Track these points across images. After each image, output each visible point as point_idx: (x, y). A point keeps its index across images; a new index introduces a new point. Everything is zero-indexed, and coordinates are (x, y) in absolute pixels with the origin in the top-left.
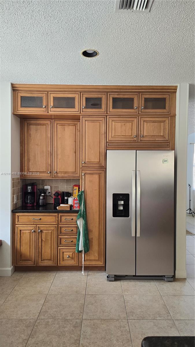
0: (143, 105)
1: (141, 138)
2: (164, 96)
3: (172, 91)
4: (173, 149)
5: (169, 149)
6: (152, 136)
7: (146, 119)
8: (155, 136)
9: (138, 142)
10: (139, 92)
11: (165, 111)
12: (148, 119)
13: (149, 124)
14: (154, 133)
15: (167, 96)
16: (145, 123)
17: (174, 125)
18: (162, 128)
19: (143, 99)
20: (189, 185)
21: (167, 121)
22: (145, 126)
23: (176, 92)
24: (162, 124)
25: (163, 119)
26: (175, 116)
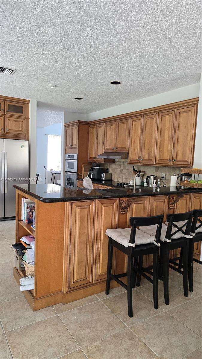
0: (7, 109)
1: (7, 131)
2: (22, 105)
3: (27, 103)
4: (28, 140)
5: (25, 139)
6: (14, 130)
7: (9, 119)
8: (16, 130)
9: (5, 133)
10: (5, 100)
11: (22, 115)
12: (11, 119)
13: (11, 122)
14: (15, 128)
15: (23, 105)
16: (9, 121)
17: (28, 125)
18: (21, 126)
19: (7, 105)
20: (45, 167)
21: (24, 122)
22: (9, 123)
23: (29, 104)
24: (21, 123)
25: (22, 120)
26: (29, 118)
